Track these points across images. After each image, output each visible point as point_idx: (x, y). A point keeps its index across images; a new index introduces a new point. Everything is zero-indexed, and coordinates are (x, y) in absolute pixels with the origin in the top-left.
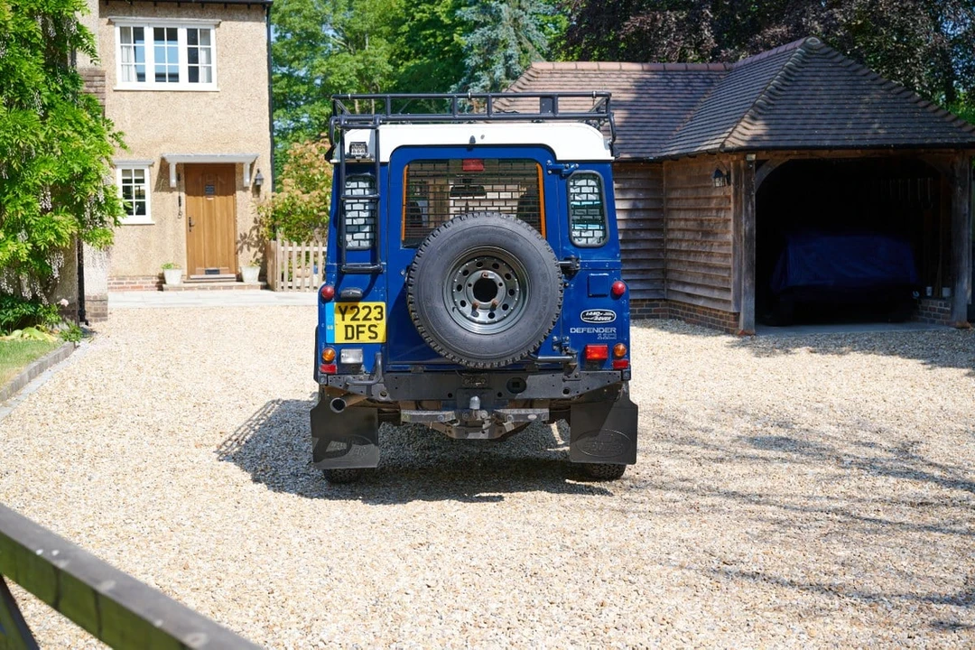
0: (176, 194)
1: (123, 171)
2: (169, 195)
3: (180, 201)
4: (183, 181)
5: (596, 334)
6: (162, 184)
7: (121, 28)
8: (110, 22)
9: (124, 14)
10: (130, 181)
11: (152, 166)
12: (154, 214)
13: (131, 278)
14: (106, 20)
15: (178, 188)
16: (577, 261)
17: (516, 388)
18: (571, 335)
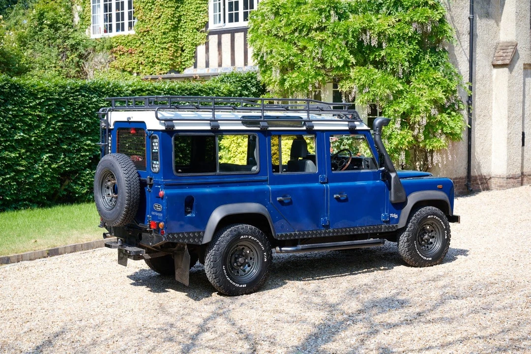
5: (158, 216)
16: (151, 179)
17: (140, 238)
18: (153, 216)
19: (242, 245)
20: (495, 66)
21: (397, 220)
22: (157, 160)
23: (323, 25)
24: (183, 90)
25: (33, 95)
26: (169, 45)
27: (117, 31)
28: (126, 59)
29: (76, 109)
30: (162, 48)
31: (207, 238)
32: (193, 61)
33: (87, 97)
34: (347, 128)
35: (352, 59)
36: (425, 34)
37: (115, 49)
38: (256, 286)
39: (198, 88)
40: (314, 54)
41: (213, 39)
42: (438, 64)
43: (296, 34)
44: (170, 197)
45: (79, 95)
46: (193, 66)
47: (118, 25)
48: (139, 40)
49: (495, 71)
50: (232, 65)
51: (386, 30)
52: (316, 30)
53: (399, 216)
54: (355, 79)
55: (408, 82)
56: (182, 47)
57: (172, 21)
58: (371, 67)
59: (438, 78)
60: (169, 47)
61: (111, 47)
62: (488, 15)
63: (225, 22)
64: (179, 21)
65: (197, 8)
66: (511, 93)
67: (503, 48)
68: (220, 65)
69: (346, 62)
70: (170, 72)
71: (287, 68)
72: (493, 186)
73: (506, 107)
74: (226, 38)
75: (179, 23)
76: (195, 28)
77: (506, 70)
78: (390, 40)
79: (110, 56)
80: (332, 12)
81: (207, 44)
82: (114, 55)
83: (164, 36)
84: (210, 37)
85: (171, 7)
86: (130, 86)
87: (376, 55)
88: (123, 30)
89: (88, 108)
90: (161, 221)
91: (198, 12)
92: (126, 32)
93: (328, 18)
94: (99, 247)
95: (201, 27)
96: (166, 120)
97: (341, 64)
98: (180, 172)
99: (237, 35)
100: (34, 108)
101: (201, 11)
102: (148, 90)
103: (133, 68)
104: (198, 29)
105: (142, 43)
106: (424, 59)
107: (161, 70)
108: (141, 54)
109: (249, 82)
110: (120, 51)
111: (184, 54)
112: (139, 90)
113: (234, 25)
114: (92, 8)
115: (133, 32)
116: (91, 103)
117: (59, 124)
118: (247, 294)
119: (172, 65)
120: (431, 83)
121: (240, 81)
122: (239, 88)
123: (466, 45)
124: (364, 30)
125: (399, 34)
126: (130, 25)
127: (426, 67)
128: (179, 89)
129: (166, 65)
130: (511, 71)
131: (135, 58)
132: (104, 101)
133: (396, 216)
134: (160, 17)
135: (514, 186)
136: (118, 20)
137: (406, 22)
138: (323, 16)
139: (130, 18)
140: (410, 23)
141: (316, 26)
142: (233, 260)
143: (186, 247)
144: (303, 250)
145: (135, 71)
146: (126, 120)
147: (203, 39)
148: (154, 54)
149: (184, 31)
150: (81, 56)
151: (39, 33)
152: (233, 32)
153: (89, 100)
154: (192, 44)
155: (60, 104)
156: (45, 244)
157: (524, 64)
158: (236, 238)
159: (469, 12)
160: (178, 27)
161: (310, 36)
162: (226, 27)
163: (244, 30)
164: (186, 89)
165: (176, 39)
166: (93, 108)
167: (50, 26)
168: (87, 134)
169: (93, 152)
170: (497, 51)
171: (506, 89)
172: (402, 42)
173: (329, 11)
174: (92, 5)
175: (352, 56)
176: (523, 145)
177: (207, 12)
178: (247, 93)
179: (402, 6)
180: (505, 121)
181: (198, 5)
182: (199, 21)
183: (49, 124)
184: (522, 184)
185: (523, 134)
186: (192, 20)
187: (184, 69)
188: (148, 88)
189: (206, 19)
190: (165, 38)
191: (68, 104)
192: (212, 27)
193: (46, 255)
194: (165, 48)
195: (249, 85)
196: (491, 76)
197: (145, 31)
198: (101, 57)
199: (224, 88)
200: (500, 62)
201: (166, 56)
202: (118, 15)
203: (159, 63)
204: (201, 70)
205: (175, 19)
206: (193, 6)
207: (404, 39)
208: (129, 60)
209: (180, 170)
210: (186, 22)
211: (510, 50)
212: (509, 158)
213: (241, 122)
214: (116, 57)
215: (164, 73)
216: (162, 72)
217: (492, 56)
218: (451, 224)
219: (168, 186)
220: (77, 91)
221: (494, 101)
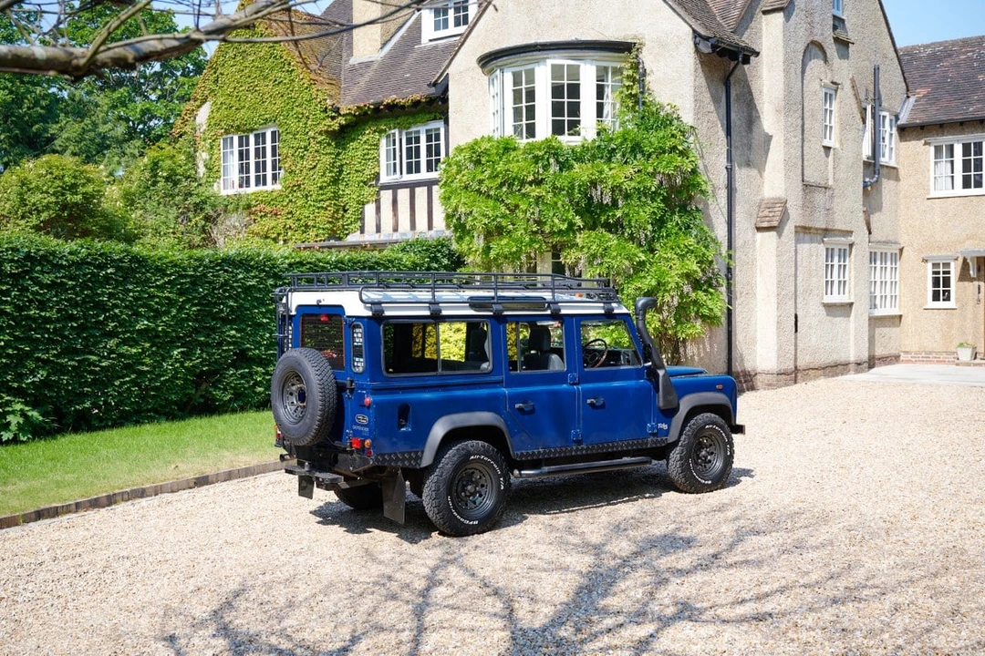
0: (976, 283)
1: (933, 264)
2: (971, 284)
3: (979, 289)
4: (982, 272)
5: (362, 431)
6: (964, 276)
7: (935, 147)
8: (926, 144)
9: (938, 135)
10: (938, 273)
11: (957, 259)
12: (957, 300)
13: (937, 353)
14: (923, 141)
15: (978, 279)
16: (352, 382)
17: (336, 461)
18: (353, 430)
19: (472, 469)
20: (759, 229)
21: (667, 432)
22: (361, 356)
23: (540, 177)
24: (354, 263)
25: (161, 271)
26: (327, 203)
27: (256, 185)
28: (269, 223)
29: (216, 289)
30: (318, 208)
31: (427, 460)
32: (359, 223)
33: (231, 272)
34: (602, 312)
35: (578, 221)
36: (672, 188)
37: (253, 209)
38: (491, 522)
39: (374, 260)
40: (528, 214)
41: (386, 196)
42: (689, 227)
43: (504, 189)
44: (379, 405)
45: (220, 270)
46: (359, 232)
47: (257, 178)
48: (288, 197)
49: (759, 235)
50: (411, 230)
51: (622, 183)
52: (531, 183)
53: (669, 426)
54: (583, 247)
55: (652, 250)
56: (345, 206)
57: (331, 172)
58: (603, 230)
59: (690, 245)
60: (328, 206)
61: (249, 207)
62: (748, 164)
63: (401, 174)
64: (341, 172)
65: (365, 155)
66: (780, 264)
67: (768, 206)
68: (396, 230)
69: (571, 225)
70: (329, 239)
71: (494, 232)
72: (759, 384)
73: (775, 282)
74: (403, 194)
75: (340, 175)
76: (362, 181)
77: (773, 234)
78: (627, 196)
79: (248, 218)
80: (552, 160)
81: (378, 202)
82: (253, 217)
83: (321, 192)
84: (382, 192)
85: (330, 154)
86: (286, 258)
87: (609, 216)
88: (265, 184)
89: (232, 287)
90: (366, 438)
91: (365, 160)
92: (269, 186)
93: (546, 167)
94: (260, 473)
95: (370, 180)
96: (373, 303)
97: (564, 227)
98: (391, 372)
99: (418, 190)
100: (161, 288)
101: (369, 159)
102: (310, 263)
103: (279, 234)
104: (365, 183)
105: (291, 201)
106: (671, 220)
107: (317, 236)
108: (290, 216)
109: (439, 251)
110: (261, 211)
111: (347, 216)
112: (298, 263)
113: (414, 177)
114: (222, 155)
115: (278, 187)
116: (236, 281)
117: (194, 309)
118: (479, 534)
119: (332, 230)
120: (682, 251)
121: (427, 250)
122: (426, 260)
123: (723, 201)
124: (594, 184)
125: (639, 189)
126: (275, 178)
127: (674, 231)
128: (349, 261)
129: (323, 229)
130: (780, 235)
131: (281, 220)
132: (254, 277)
133: (665, 426)
134: (315, 167)
135: (786, 385)
136: (257, 170)
137: (648, 173)
138: (540, 165)
139: (274, 168)
140: (653, 175)
141: (531, 178)
142: (459, 489)
143: (400, 472)
144: (549, 473)
145: (281, 238)
146: (315, 303)
147: (372, 195)
148: (307, 215)
149: (347, 184)
150: (207, 218)
151: (152, 188)
152: (412, 186)
153: (233, 277)
154: (358, 203)
155: (195, 281)
156: (190, 470)
157: (796, 227)
158: (465, 459)
159: (726, 160)
160: (339, 179)
161: (523, 191)
162: (402, 180)
163: (429, 184)
164: (359, 262)
165: (336, 196)
166: (239, 287)
167: (167, 179)
168: (232, 322)
169: (239, 346)
170: (761, 210)
171: (774, 259)
172: (643, 199)
173: (548, 159)
174: (222, 150)
175: (578, 217)
176: (796, 331)
177: (378, 161)
178: (436, 266)
179: (642, 152)
180: (774, 300)
181: (366, 151)
182: (367, 172)
183: (181, 309)
184: (796, 382)
185: (796, 317)
186: (357, 171)
187: (347, 235)
188: (309, 260)
189: (377, 170)
190: (322, 195)
191: (207, 282)
192: (384, 179)
193: (192, 484)
194: (322, 207)
195: (439, 255)
196: (754, 241)
197: (295, 186)
198: (234, 220)
199: (407, 259)
200: (765, 225)
201: (323, 218)
202: (257, 164)
203: (315, 227)
204: (370, 236)
205: (335, 170)
206: (359, 153)
207: (645, 195)
208: (273, 224)
209: (391, 370)
210: (349, 173)
211: (778, 209)
212: (780, 348)
213: (468, 305)
214: (255, 220)
215: (320, 241)
216: (319, 239)
217: (755, 216)
218: (733, 435)
219: (376, 391)
220: (218, 265)
221: (758, 275)
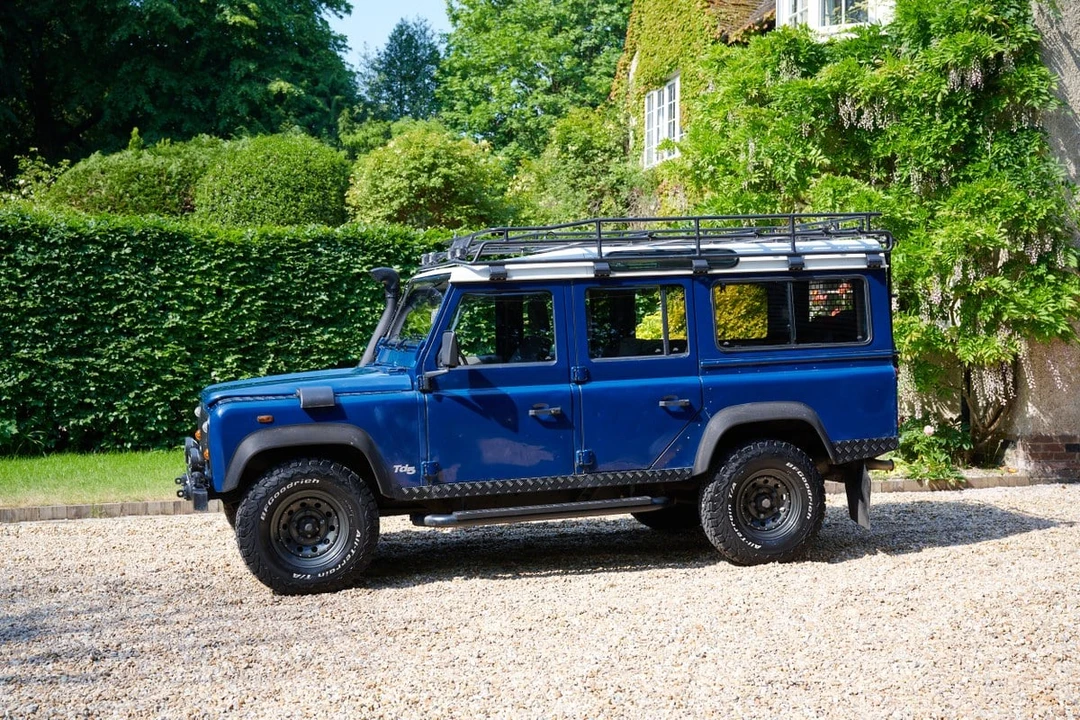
23: (767, 93)
25: (203, 249)
33: (327, 255)
35: (819, 159)
37: (660, 187)
45: (308, 252)
52: (753, 102)
55: (930, 205)
61: (658, 184)
79: (658, 200)
80: (783, 64)
82: (660, 198)
93: (776, 75)
100: (207, 274)
110: (666, 189)
114: (646, 118)
117: (259, 303)
124: (843, 96)
125: (918, 99)
132: (366, 263)
137: (938, 70)
138: (768, 73)
140: (945, 73)
141: (753, 93)
150: (626, 203)
153: (329, 262)
155: (263, 268)
166: (335, 275)
167: (577, 154)
168: (327, 324)
169: (340, 356)
172: (927, 116)
173: (779, 63)
175: (819, 151)
183: (239, 302)
191: (284, 268)
207: (930, 107)
214: (662, 201)
